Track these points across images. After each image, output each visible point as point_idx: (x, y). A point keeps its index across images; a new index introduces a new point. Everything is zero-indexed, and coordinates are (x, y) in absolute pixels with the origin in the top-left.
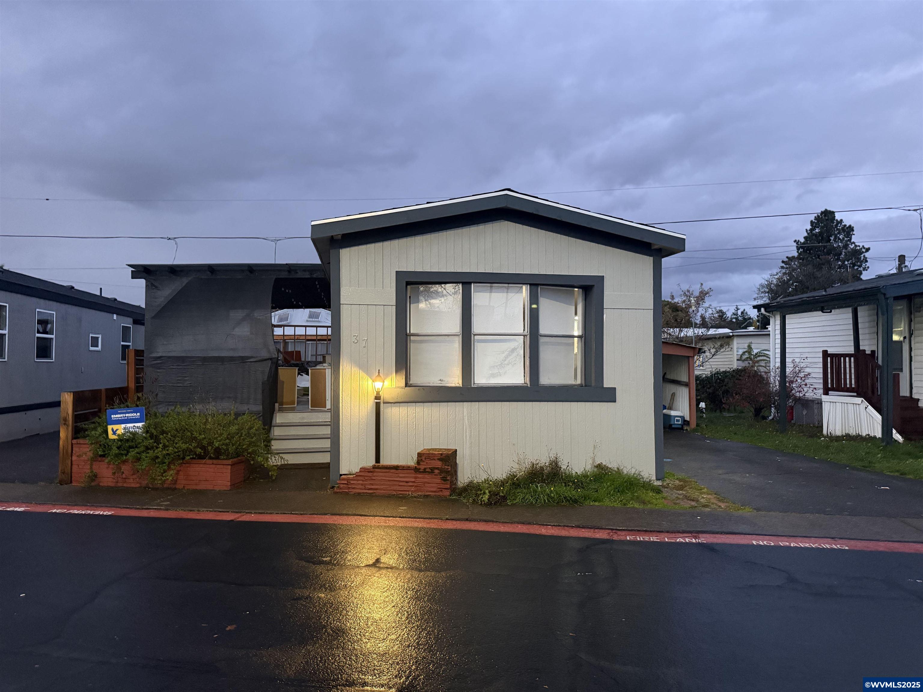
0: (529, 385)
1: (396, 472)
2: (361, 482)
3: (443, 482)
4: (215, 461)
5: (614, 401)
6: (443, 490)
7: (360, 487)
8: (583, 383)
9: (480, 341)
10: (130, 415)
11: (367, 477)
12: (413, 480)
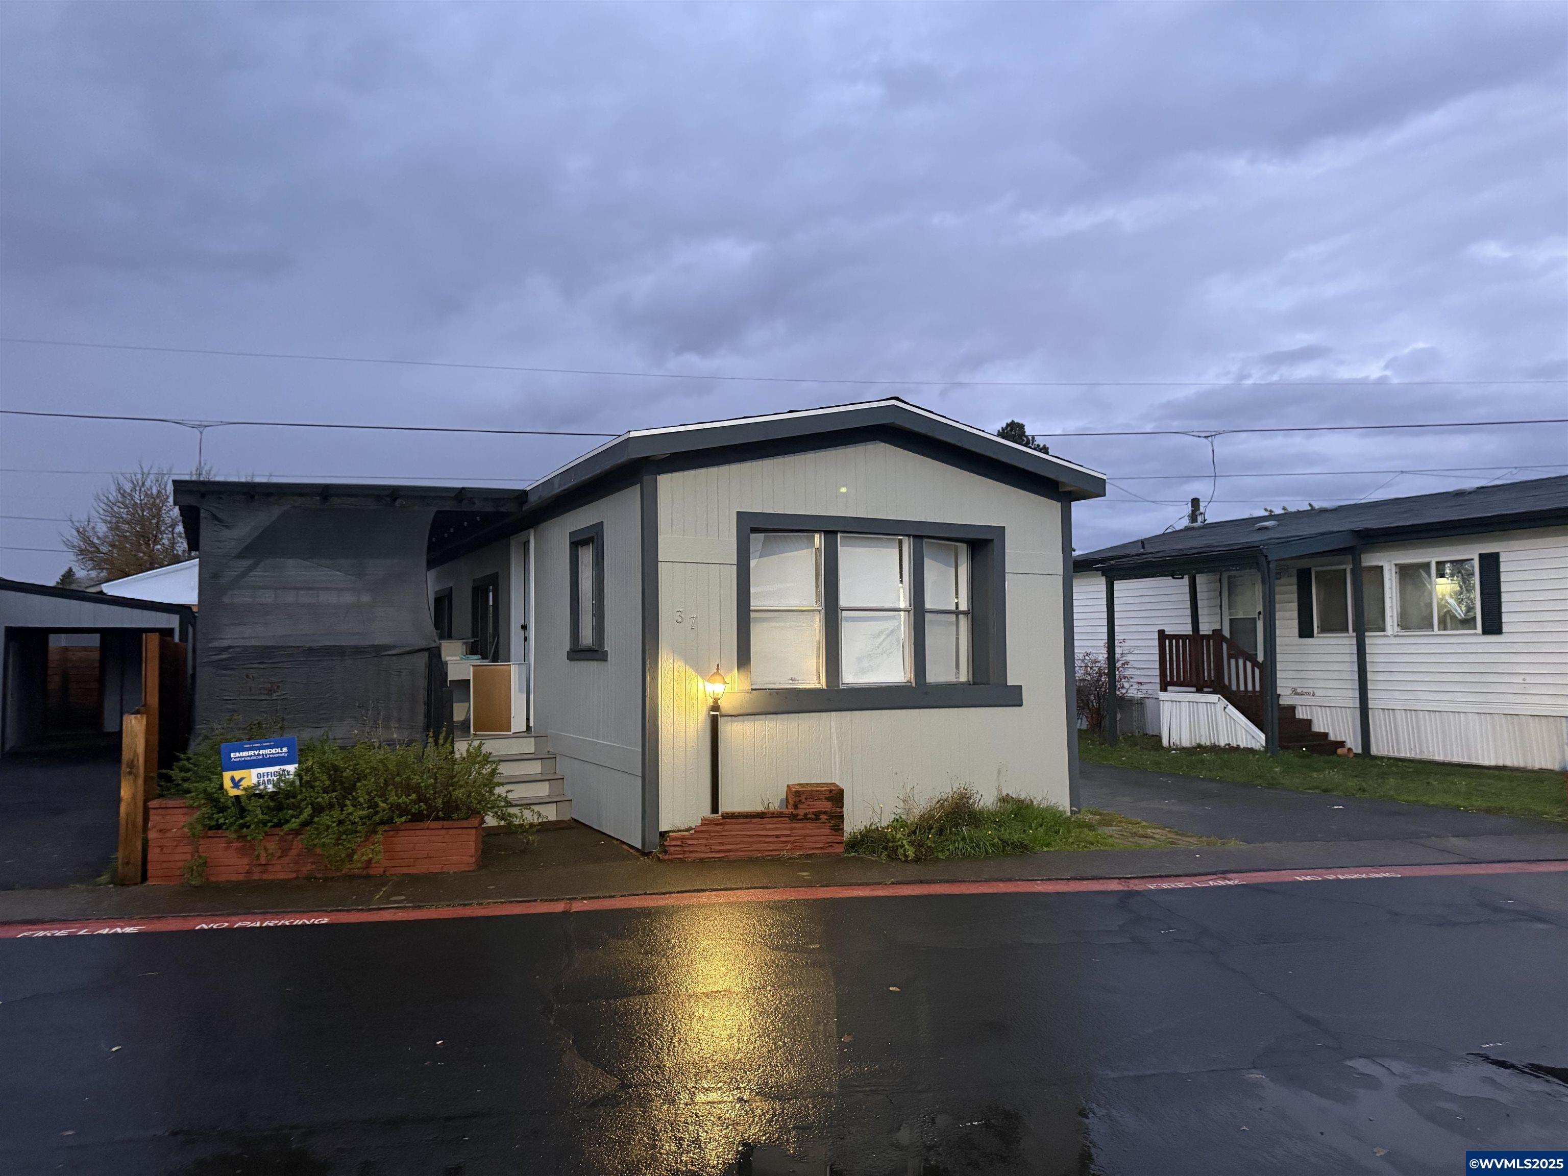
0: (914, 685)
1: (761, 822)
2: (704, 841)
3: (834, 833)
4: (447, 824)
5: (1020, 705)
6: (834, 845)
7: (703, 848)
8: (971, 679)
9: (848, 619)
10: (267, 751)
11: (714, 832)
12: (788, 832)
